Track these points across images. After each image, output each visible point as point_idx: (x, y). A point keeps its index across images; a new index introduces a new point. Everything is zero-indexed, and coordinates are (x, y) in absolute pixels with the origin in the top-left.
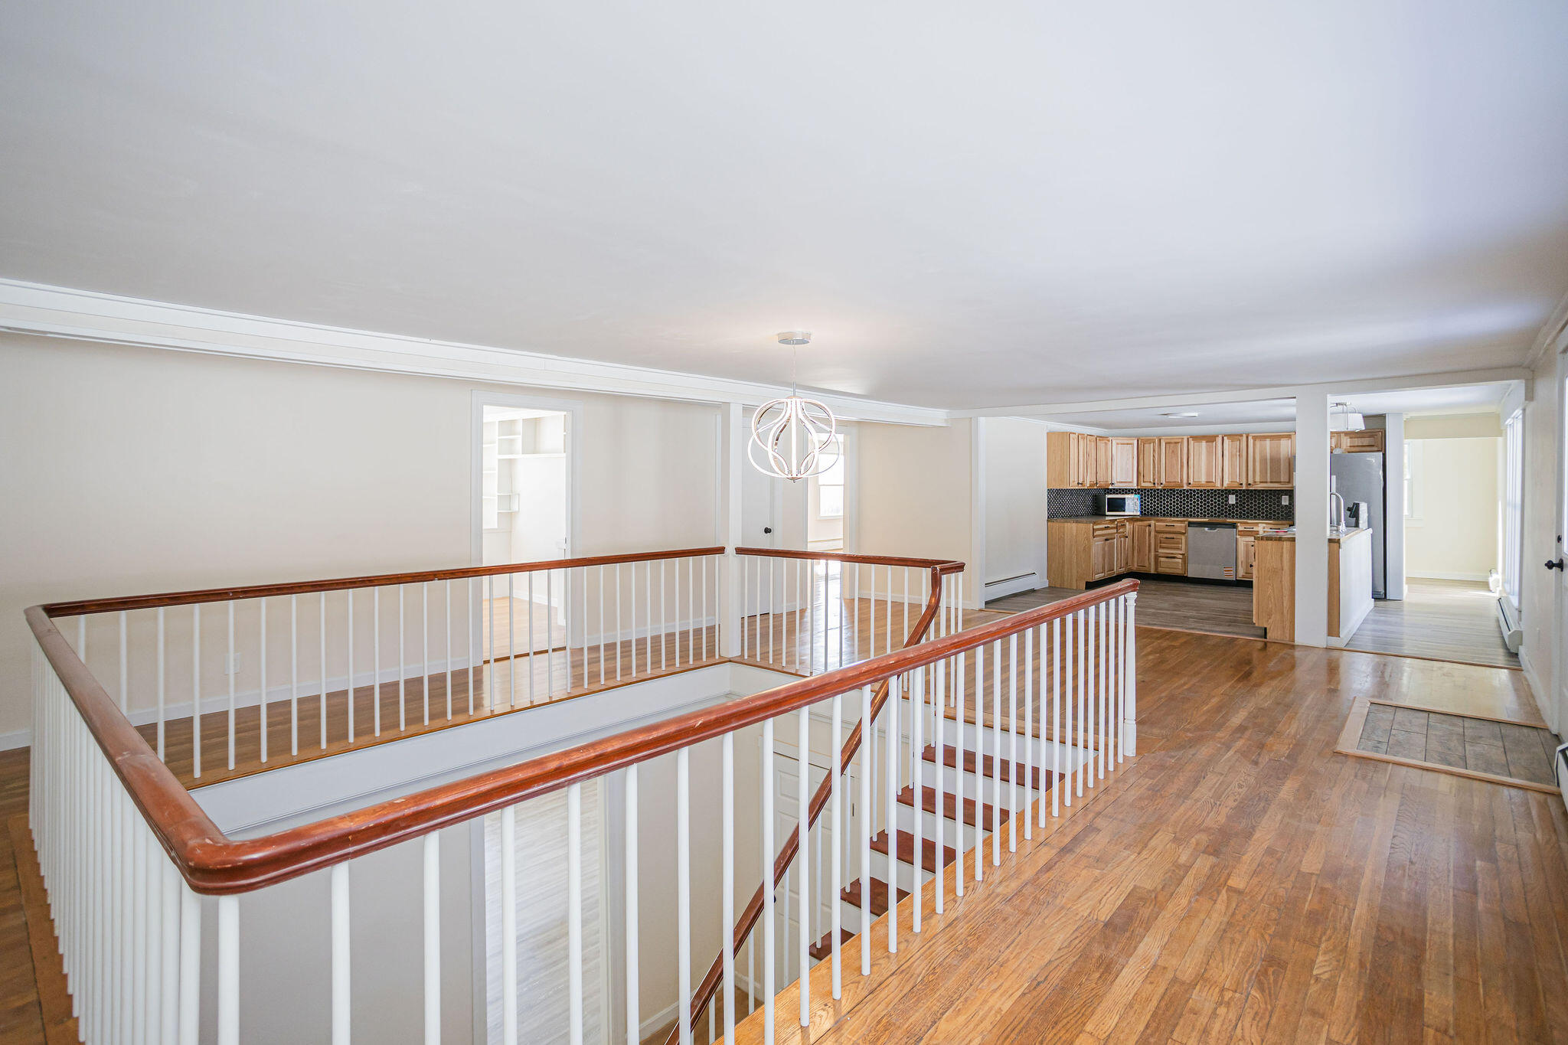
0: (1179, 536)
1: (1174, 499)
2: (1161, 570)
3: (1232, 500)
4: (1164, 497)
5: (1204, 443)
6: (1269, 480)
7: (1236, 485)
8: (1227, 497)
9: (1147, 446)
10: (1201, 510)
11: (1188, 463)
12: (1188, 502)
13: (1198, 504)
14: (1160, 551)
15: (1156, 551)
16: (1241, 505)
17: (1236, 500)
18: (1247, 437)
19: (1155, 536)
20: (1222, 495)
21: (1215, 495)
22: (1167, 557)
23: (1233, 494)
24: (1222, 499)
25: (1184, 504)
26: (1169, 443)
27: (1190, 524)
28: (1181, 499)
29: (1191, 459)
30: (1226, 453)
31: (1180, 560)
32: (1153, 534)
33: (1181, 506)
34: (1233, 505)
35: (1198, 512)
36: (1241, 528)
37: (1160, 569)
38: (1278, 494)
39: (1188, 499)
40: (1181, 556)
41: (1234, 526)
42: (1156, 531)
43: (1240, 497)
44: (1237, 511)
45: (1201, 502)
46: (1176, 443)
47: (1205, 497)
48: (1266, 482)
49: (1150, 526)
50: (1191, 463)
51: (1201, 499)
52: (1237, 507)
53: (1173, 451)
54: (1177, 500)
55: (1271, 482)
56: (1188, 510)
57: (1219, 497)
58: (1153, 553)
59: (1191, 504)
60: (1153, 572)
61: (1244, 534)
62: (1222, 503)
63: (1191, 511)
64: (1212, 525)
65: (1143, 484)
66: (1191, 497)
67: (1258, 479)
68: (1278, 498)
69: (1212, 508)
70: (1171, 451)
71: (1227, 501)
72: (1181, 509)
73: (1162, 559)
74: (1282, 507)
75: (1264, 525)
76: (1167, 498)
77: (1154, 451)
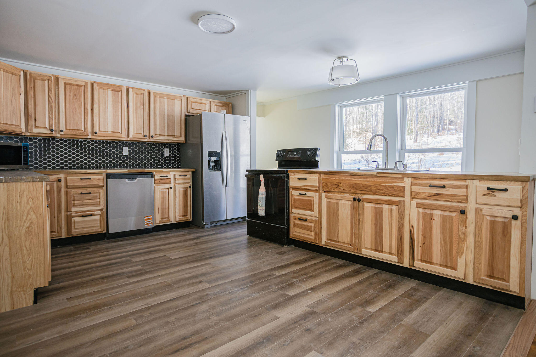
0: (96, 190)
1: (66, 150)
2: (76, 231)
3: (126, 151)
4: (53, 147)
5: (110, 92)
6: (166, 134)
7: (141, 136)
8: (121, 149)
9: (39, 83)
10: (96, 161)
11: (92, 110)
12: (82, 154)
13: (93, 156)
14: (73, 210)
15: (67, 210)
16: (133, 156)
17: (129, 151)
18: (149, 93)
19: (67, 193)
20: (117, 147)
21: (110, 147)
22: (83, 216)
23: (126, 146)
24: (117, 151)
25: (78, 156)
26: (70, 84)
27: (109, 176)
28: (74, 150)
29: (96, 106)
30: (131, 104)
31: (98, 217)
32: (63, 190)
33: (74, 157)
34: (127, 156)
35: (93, 163)
36: (157, 177)
37: (73, 231)
38: (162, 147)
39: (81, 150)
40: (99, 212)
41: (152, 176)
42: (67, 187)
43: (133, 150)
44: (130, 162)
45: (96, 154)
46: (78, 86)
47: (100, 148)
48: (164, 135)
49: (59, 180)
50: (96, 111)
51: (96, 150)
52: (130, 158)
53: (75, 95)
54: (70, 152)
55: (168, 135)
56: (82, 161)
57: (113, 149)
58: (63, 213)
59: (85, 156)
60: (64, 235)
61: (157, 182)
62: (117, 154)
63: (86, 163)
64: (131, 176)
65: (35, 130)
66: (85, 148)
67: (158, 133)
68: (162, 150)
69: (107, 160)
70: (72, 94)
71: (121, 152)
72: (74, 161)
73: (76, 219)
74: (165, 158)
75: (175, 173)
76: (57, 149)
77: (49, 90)
